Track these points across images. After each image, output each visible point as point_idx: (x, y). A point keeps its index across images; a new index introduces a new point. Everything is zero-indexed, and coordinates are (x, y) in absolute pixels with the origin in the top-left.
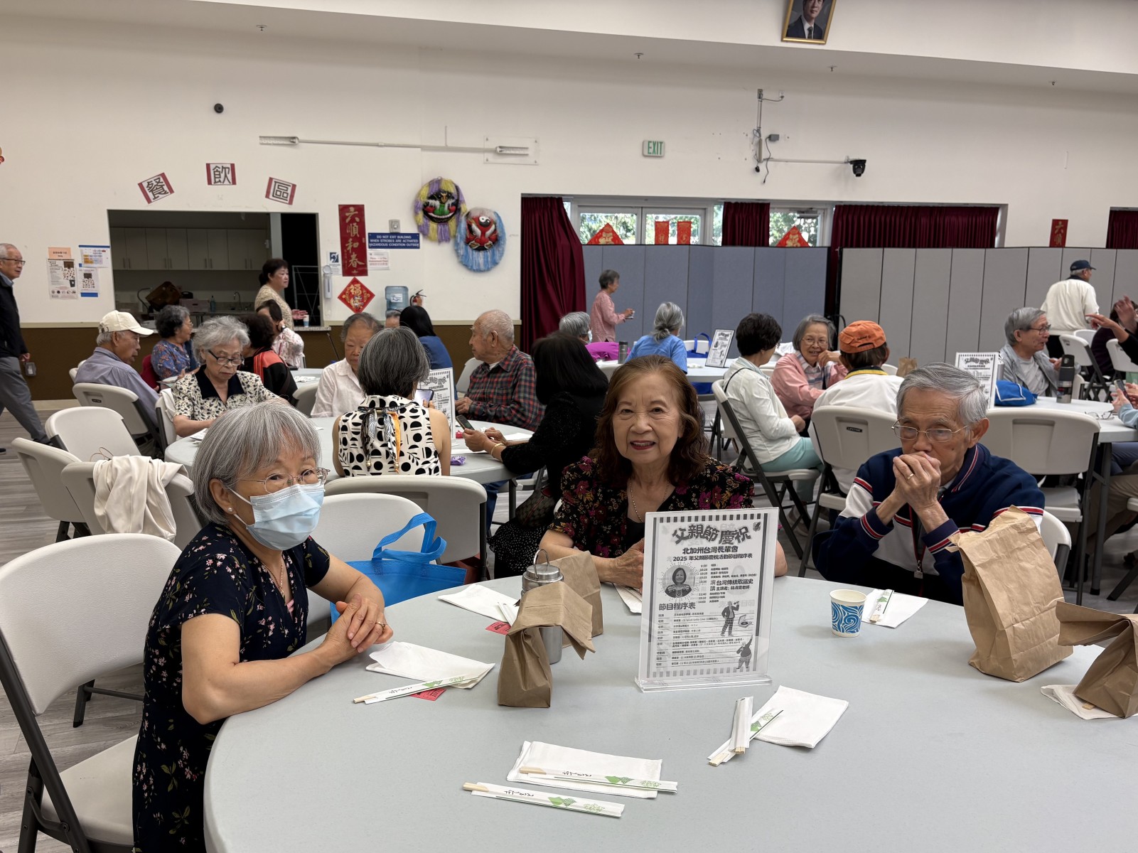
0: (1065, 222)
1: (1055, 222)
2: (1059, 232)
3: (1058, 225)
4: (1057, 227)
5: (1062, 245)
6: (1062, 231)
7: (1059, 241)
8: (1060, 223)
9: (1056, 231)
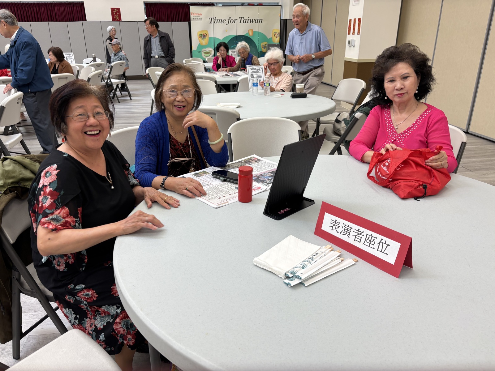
0: (118, 10)
1: (113, 10)
2: (116, 14)
3: (114, 10)
4: (114, 11)
5: (120, 19)
6: (118, 13)
7: (117, 18)
8: (116, 10)
9: (114, 14)
